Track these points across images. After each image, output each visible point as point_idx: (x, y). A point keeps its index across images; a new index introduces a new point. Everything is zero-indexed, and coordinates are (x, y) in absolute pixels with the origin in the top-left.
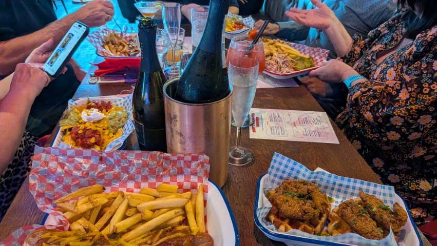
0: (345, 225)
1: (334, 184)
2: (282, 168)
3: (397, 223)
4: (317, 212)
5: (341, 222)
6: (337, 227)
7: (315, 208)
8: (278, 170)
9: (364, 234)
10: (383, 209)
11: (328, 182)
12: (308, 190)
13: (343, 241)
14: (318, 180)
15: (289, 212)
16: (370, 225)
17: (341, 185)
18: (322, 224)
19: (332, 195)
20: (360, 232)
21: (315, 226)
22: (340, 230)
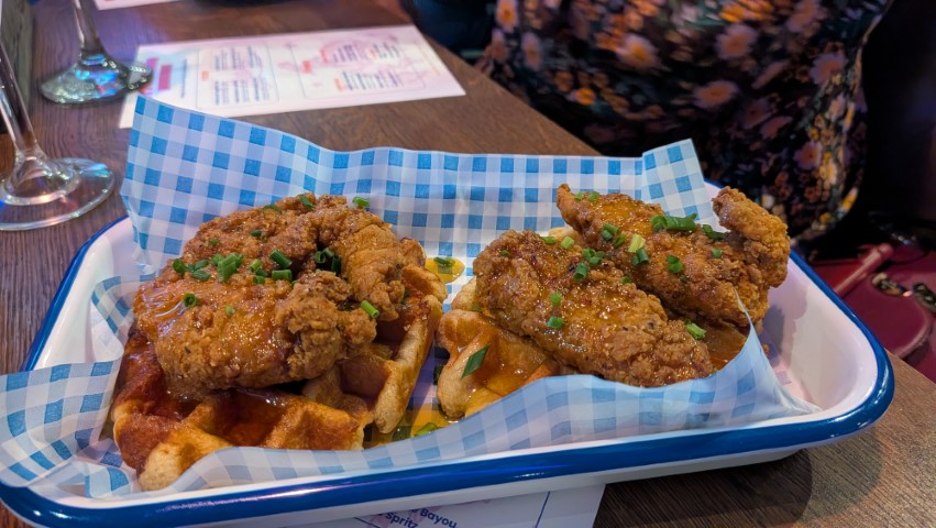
0: (516, 351)
1: (450, 195)
3: (752, 280)
5: (495, 339)
6: (484, 373)
9: (616, 365)
10: (673, 231)
11: (422, 192)
14: (376, 194)
16: (641, 316)
17: (477, 196)
18: (407, 374)
19: (450, 246)
20: (597, 364)
21: (371, 400)
22: (498, 384)
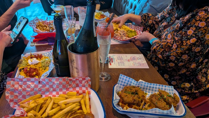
1: (147, 86)
2: (124, 81)
3: (175, 102)
4: (140, 100)
5: (151, 103)
6: (149, 106)
7: (139, 98)
8: (122, 82)
9: (161, 108)
10: (169, 96)
11: (144, 86)
12: (136, 90)
13: (152, 112)
14: (140, 85)
15: (128, 101)
16: (164, 104)
17: (150, 87)
18: (143, 105)
19: (147, 91)
20: (159, 108)
21: (140, 106)
22: (151, 107)
